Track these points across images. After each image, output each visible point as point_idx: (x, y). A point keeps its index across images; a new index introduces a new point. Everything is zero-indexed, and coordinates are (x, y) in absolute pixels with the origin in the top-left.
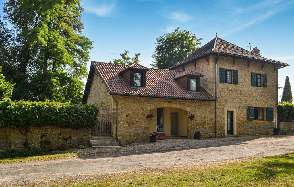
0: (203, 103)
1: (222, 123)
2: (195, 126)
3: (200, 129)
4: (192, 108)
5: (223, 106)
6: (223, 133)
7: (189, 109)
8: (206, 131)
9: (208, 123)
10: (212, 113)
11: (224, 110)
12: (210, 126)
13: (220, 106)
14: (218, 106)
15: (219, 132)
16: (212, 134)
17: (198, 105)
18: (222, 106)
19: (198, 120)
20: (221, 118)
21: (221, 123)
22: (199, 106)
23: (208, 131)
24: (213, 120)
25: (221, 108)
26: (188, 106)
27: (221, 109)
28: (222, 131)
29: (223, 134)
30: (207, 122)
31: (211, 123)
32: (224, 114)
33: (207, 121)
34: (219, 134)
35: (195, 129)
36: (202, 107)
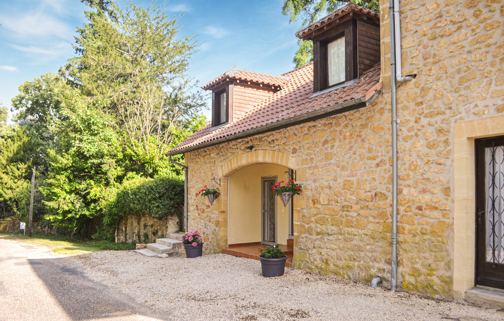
0: (339, 129)
1: (436, 214)
2: (313, 225)
3: (331, 237)
4: (304, 157)
5: (439, 118)
6: (442, 272)
7: (293, 160)
8: (353, 250)
9: (362, 212)
10: (378, 165)
11: (446, 142)
12: (371, 226)
13: (424, 121)
14: (412, 124)
15: (418, 266)
16: (377, 265)
17: (323, 140)
18: (433, 120)
19: (323, 199)
20: (429, 186)
21: (427, 212)
22: (326, 142)
23: (360, 249)
24: (384, 196)
25: (431, 130)
26: (294, 151)
27: (433, 137)
28: (436, 260)
29: (440, 278)
30: (355, 207)
31: (375, 213)
32: (448, 162)
33: (357, 203)
34: (416, 273)
35: (314, 237)
36: (337, 143)
